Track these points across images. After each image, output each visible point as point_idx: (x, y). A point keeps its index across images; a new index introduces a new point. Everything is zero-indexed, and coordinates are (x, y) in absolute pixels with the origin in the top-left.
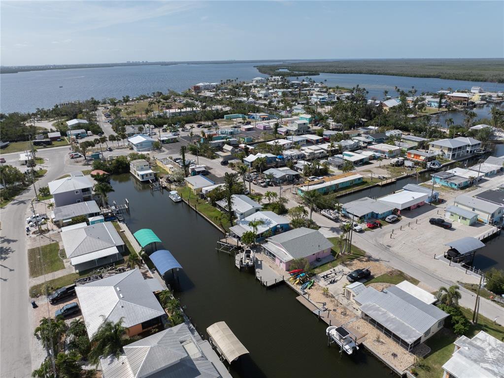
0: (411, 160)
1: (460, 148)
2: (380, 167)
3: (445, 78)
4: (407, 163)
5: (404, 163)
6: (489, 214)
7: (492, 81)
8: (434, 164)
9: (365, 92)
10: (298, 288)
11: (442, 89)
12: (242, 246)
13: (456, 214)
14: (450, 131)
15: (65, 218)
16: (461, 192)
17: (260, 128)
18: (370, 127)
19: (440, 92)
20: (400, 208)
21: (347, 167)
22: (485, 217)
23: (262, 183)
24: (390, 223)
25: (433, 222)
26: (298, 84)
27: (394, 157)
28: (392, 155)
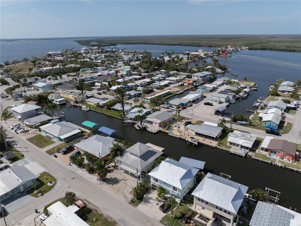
0: (187, 83)
1: (205, 76)
2: (174, 87)
3: (184, 45)
4: (185, 84)
5: (184, 85)
6: (225, 98)
7: (205, 46)
8: (196, 84)
9: (150, 53)
10: (167, 131)
11: (186, 51)
12: (134, 122)
13: (213, 100)
14: (198, 70)
15: (36, 123)
16: (211, 93)
17: (105, 74)
18: (161, 70)
19: (185, 52)
20: (192, 101)
21: (161, 88)
22: (223, 100)
23: (126, 98)
24: (189, 106)
25: (205, 104)
26: (110, 51)
27: (178, 82)
28: (177, 82)
